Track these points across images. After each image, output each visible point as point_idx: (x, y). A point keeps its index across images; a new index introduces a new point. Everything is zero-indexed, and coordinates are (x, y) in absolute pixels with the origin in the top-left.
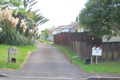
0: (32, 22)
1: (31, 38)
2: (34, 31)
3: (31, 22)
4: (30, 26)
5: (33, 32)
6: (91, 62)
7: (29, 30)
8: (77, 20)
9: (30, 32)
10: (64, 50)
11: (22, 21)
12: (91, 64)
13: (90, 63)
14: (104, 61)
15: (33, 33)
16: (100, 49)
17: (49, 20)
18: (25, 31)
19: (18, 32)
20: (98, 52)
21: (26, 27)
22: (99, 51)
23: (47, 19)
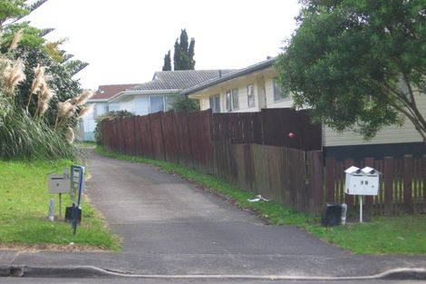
0: (65, 74)
1: (65, 130)
2: (75, 108)
3: (60, 75)
4: (61, 89)
5: (71, 110)
6: (344, 218)
7: (60, 103)
8: (167, 67)
9: (63, 111)
10: (191, 175)
11: (36, 70)
12: (344, 223)
13: (338, 222)
14: (379, 214)
15: (72, 114)
16: (372, 172)
17: (86, 65)
18: (46, 107)
19: (26, 112)
20: (367, 183)
21: (51, 93)
22: (369, 179)
23: (79, 62)
